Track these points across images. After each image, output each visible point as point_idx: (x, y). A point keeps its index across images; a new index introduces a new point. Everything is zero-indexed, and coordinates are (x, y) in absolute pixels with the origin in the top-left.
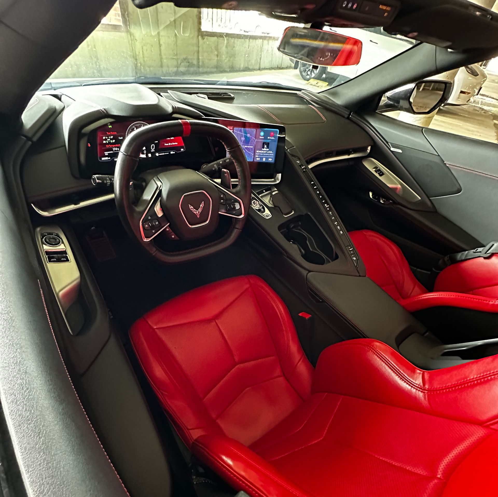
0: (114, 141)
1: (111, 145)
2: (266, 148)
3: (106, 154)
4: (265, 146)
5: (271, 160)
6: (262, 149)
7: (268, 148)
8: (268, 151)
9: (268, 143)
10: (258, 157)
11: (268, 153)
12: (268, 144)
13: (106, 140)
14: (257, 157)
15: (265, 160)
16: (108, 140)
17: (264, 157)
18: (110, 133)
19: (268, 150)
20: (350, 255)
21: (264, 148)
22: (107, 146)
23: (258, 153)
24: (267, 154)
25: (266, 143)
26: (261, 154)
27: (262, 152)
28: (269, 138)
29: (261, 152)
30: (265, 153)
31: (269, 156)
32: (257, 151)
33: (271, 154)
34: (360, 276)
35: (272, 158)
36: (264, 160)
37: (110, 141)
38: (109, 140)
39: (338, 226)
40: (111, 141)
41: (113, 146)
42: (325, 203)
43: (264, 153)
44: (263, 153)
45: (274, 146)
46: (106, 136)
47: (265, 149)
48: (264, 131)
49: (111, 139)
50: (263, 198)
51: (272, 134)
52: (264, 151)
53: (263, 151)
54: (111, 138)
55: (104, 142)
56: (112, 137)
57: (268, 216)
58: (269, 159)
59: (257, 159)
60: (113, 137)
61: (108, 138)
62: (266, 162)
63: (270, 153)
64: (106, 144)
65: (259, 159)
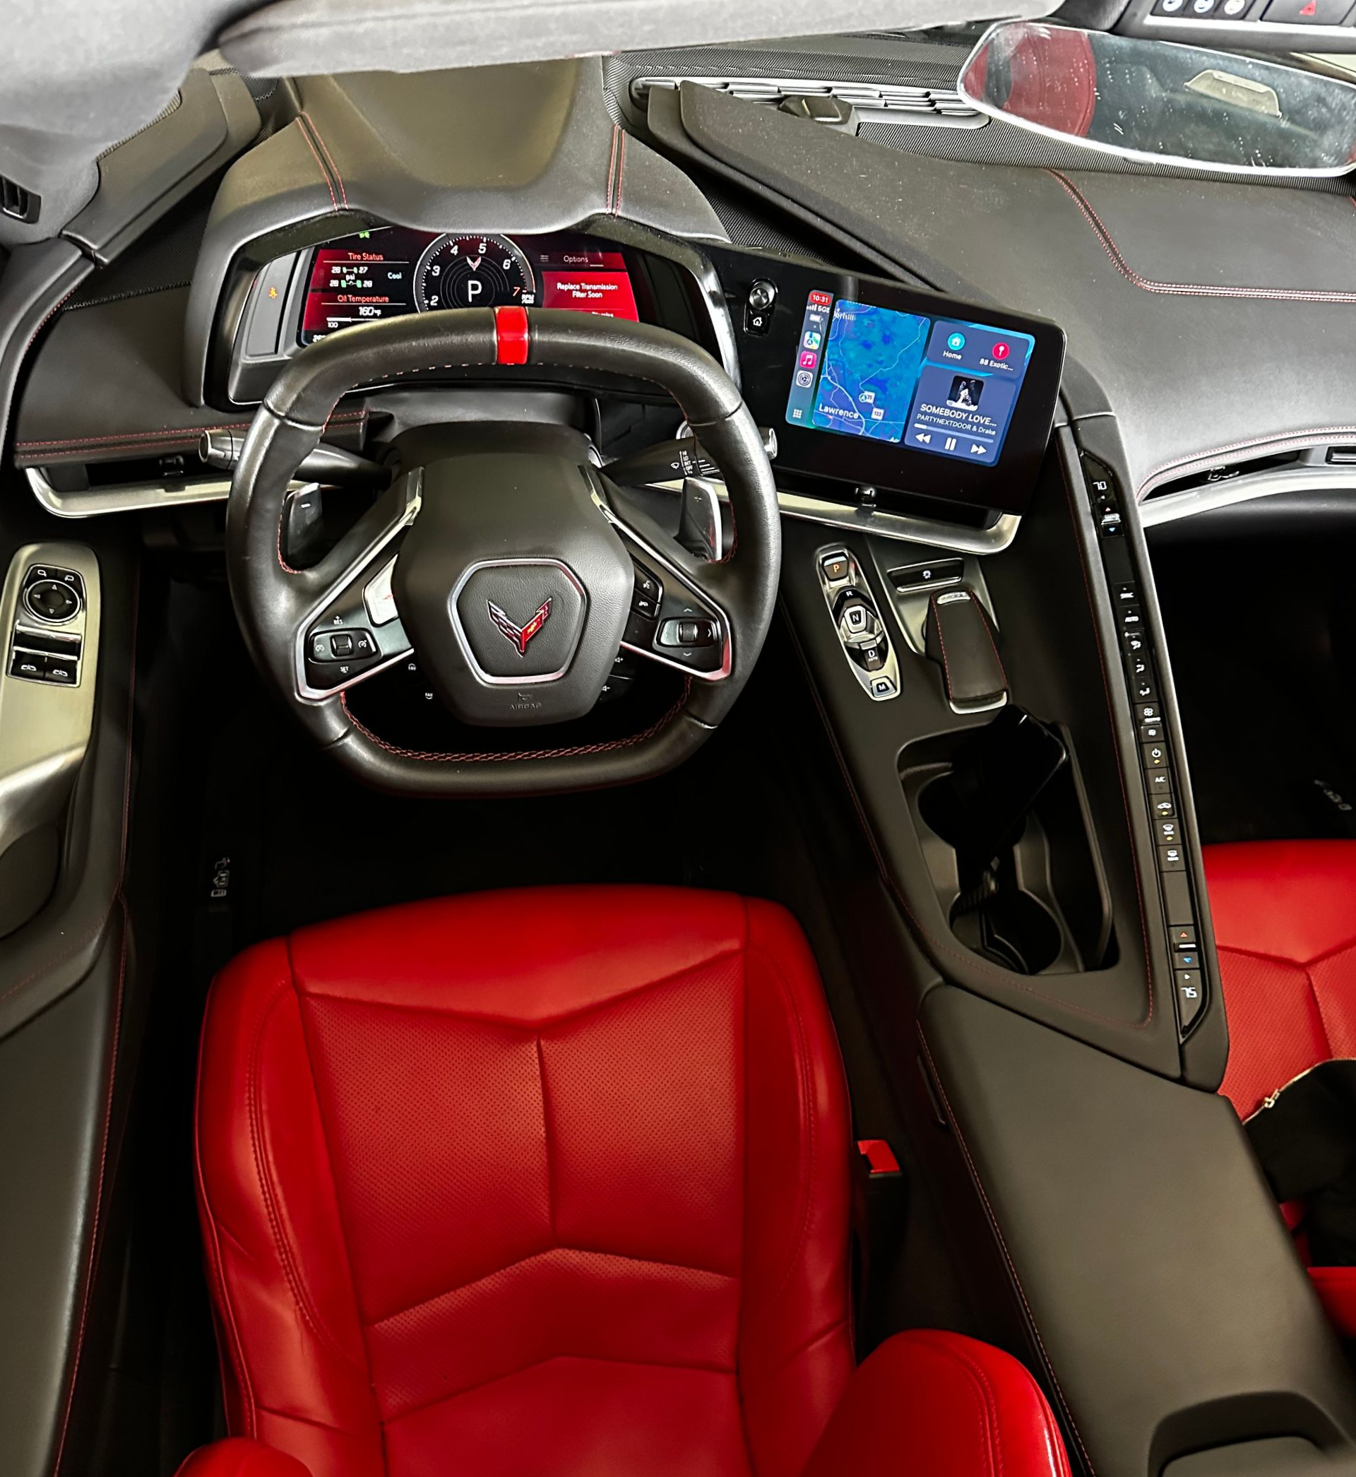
0: (369, 284)
1: (355, 296)
2: (965, 400)
3: (330, 325)
4: (964, 393)
5: (982, 450)
6: (948, 402)
7: (974, 403)
8: (974, 413)
9: (979, 384)
10: (926, 433)
11: (973, 424)
12: (977, 389)
13: (340, 277)
14: (920, 431)
15: (952, 448)
16: (348, 277)
17: (953, 437)
18: (359, 257)
19: (973, 408)
20: (1175, 970)
21: (956, 401)
22: (342, 299)
23: (925, 413)
24: (969, 427)
25: (968, 380)
26: (941, 421)
27: (947, 413)
28: (984, 362)
29: (939, 411)
30: (958, 421)
31: (976, 434)
32: (924, 408)
33: (987, 427)
34: (1182, 1081)
35: (985, 445)
36: (950, 445)
37: (354, 281)
38: (353, 277)
39: (1167, 819)
40: (359, 284)
41: (363, 299)
42: (1147, 702)
43: (954, 419)
44: (948, 418)
45: (1005, 398)
46: (342, 265)
47: (959, 404)
48: (965, 334)
49: (358, 277)
50: (902, 608)
51: (1002, 349)
52: (957, 410)
53: (951, 408)
54: (361, 272)
55: (334, 283)
56: (363, 270)
57: (887, 688)
58: (974, 449)
59: (920, 437)
60: (366, 268)
61: (351, 273)
62: (955, 454)
63: (978, 425)
64: (339, 290)
65: (927, 439)
